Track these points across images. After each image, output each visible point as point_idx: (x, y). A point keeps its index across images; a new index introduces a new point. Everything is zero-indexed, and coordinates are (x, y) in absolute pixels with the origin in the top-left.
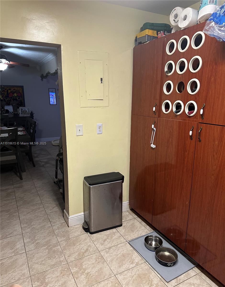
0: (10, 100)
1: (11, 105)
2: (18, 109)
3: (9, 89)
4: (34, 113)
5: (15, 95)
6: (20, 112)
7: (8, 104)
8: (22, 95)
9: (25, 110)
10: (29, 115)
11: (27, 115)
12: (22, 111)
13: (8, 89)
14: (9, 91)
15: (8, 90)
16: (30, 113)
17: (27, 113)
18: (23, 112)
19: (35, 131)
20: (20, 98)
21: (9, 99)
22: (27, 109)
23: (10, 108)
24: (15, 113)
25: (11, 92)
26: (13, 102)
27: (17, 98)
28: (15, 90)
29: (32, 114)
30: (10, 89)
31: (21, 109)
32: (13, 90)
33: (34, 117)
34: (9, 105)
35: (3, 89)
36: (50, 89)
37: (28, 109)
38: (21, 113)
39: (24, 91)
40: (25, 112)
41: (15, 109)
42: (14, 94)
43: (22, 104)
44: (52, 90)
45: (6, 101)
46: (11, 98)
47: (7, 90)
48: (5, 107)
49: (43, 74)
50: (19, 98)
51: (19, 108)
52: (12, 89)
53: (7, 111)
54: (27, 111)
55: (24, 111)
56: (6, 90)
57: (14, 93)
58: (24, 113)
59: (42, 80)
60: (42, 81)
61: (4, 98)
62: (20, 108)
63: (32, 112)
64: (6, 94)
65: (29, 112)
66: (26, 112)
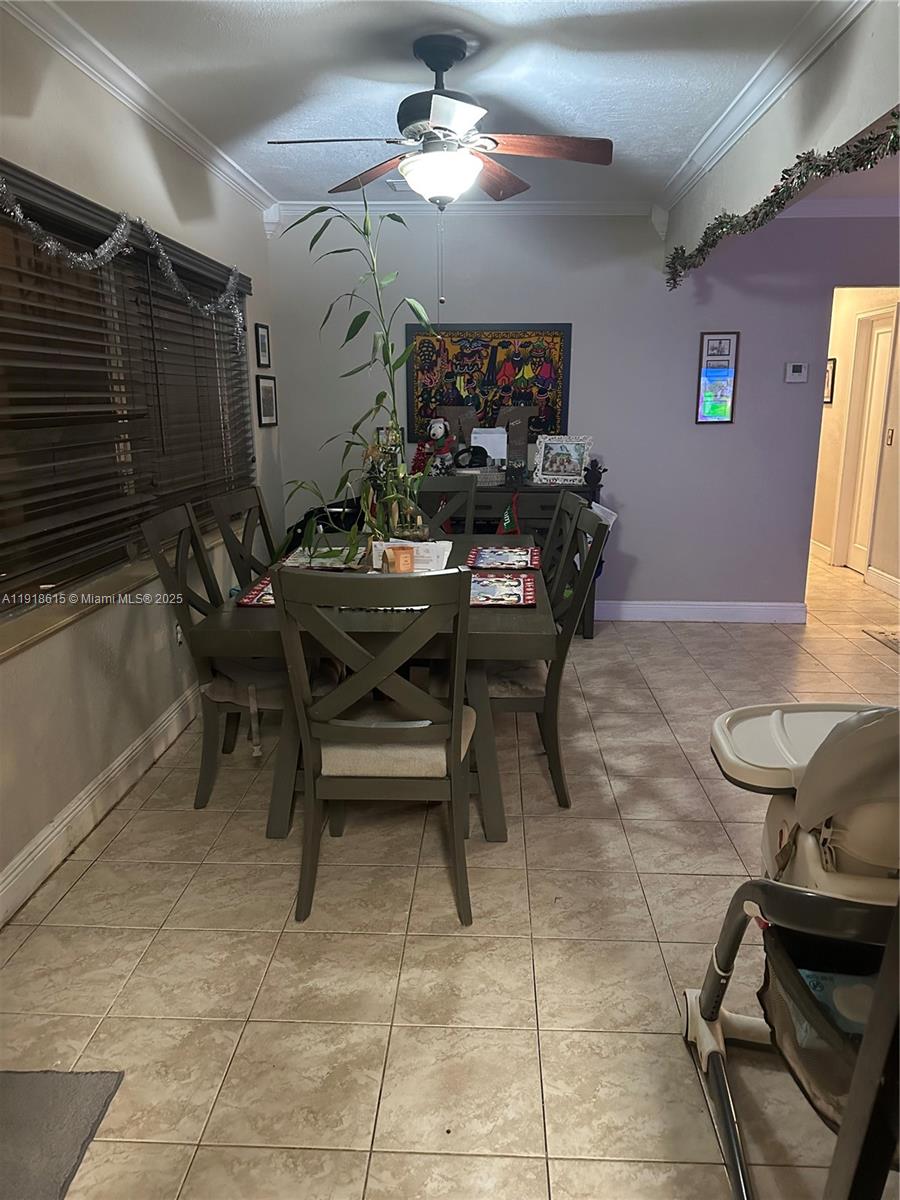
0: (501, 397)
1: (502, 426)
2: (530, 446)
3: (499, 344)
4: (605, 470)
5: (528, 372)
6: (539, 460)
7: (489, 422)
8: (556, 376)
9: (565, 452)
10: (579, 480)
11: (570, 480)
12: (546, 458)
13: (495, 343)
14: (501, 355)
15: (495, 349)
16: (586, 469)
17: (569, 467)
18: (550, 461)
19: (595, 566)
20: (546, 391)
21: (494, 396)
22: (571, 448)
23: (493, 442)
24: (513, 467)
25: (509, 359)
26: (512, 407)
27: (535, 390)
28: (529, 349)
29: (594, 473)
30: (505, 345)
31: (546, 447)
32: (521, 346)
33: (602, 490)
34: (494, 427)
35: (475, 344)
36: (706, 337)
37: (579, 446)
38: (540, 467)
39: (572, 350)
40: (562, 464)
41: (519, 445)
42: (519, 371)
43: (553, 420)
44: (716, 344)
45: (483, 405)
46: (506, 389)
47: (493, 347)
48: (473, 436)
49: (682, 248)
50: (541, 392)
51: (533, 440)
52: (516, 345)
53: (479, 456)
54: (574, 456)
55: (558, 454)
56: (486, 346)
57: (519, 365)
58: (555, 468)
59: (674, 280)
60: (675, 287)
61: (474, 389)
62: (543, 439)
63: (594, 463)
64: (484, 370)
65: (581, 464)
66: (569, 462)
